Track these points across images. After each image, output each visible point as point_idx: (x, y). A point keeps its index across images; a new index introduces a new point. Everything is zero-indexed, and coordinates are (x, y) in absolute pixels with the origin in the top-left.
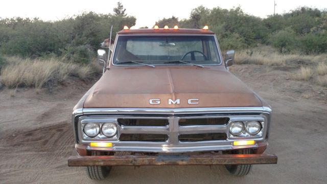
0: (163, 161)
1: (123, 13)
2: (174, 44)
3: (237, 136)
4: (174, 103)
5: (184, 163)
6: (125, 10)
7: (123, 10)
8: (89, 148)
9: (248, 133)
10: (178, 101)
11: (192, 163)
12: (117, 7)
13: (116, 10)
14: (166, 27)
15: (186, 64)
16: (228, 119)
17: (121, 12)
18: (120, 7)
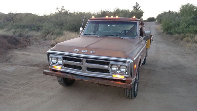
0: (78, 78)
1: (138, 9)
2: (114, 26)
3: (114, 72)
4: (84, 52)
5: (87, 80)
6: (140, 7)
7: (139, 7)
8: (53, 68)
9: (120, 71)
10: (86, 51)
11: (90, 81)
12: (135, 5)
13: (134, 7)
14: (112, 17)
15: (115, 36)
16: (109, 63)
17: (137, 8)
18: (137, 5)
